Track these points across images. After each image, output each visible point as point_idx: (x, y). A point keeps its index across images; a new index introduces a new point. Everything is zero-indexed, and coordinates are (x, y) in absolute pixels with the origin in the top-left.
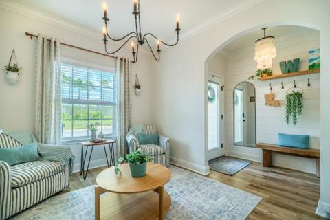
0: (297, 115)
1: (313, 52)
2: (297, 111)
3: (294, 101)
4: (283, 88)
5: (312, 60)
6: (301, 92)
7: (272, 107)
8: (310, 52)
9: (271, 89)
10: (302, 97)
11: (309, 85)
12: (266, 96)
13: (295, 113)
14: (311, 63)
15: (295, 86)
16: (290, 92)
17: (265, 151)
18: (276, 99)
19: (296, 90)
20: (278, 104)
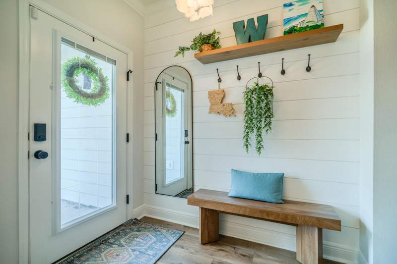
0: (263, 131)
1: (291, 5)
2: (263, 124)
3: (259, 102)
4: (239, 78)
5: (289, 20)
6: (270, 85)
7: (221, 117)
8: (285, 5)
9: (220, 80)
10: (272, 95)
11: (283, 72)
12: (211, 94)
13: (259, 129)
14: (288, 27)
15: (260, 75)
16: (252, 85)
17: (204, 211)
18: (228, 100)
19: (262, 82)
20: (231, 111)
